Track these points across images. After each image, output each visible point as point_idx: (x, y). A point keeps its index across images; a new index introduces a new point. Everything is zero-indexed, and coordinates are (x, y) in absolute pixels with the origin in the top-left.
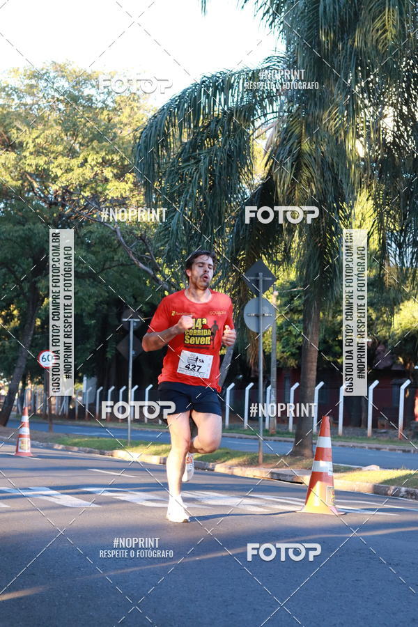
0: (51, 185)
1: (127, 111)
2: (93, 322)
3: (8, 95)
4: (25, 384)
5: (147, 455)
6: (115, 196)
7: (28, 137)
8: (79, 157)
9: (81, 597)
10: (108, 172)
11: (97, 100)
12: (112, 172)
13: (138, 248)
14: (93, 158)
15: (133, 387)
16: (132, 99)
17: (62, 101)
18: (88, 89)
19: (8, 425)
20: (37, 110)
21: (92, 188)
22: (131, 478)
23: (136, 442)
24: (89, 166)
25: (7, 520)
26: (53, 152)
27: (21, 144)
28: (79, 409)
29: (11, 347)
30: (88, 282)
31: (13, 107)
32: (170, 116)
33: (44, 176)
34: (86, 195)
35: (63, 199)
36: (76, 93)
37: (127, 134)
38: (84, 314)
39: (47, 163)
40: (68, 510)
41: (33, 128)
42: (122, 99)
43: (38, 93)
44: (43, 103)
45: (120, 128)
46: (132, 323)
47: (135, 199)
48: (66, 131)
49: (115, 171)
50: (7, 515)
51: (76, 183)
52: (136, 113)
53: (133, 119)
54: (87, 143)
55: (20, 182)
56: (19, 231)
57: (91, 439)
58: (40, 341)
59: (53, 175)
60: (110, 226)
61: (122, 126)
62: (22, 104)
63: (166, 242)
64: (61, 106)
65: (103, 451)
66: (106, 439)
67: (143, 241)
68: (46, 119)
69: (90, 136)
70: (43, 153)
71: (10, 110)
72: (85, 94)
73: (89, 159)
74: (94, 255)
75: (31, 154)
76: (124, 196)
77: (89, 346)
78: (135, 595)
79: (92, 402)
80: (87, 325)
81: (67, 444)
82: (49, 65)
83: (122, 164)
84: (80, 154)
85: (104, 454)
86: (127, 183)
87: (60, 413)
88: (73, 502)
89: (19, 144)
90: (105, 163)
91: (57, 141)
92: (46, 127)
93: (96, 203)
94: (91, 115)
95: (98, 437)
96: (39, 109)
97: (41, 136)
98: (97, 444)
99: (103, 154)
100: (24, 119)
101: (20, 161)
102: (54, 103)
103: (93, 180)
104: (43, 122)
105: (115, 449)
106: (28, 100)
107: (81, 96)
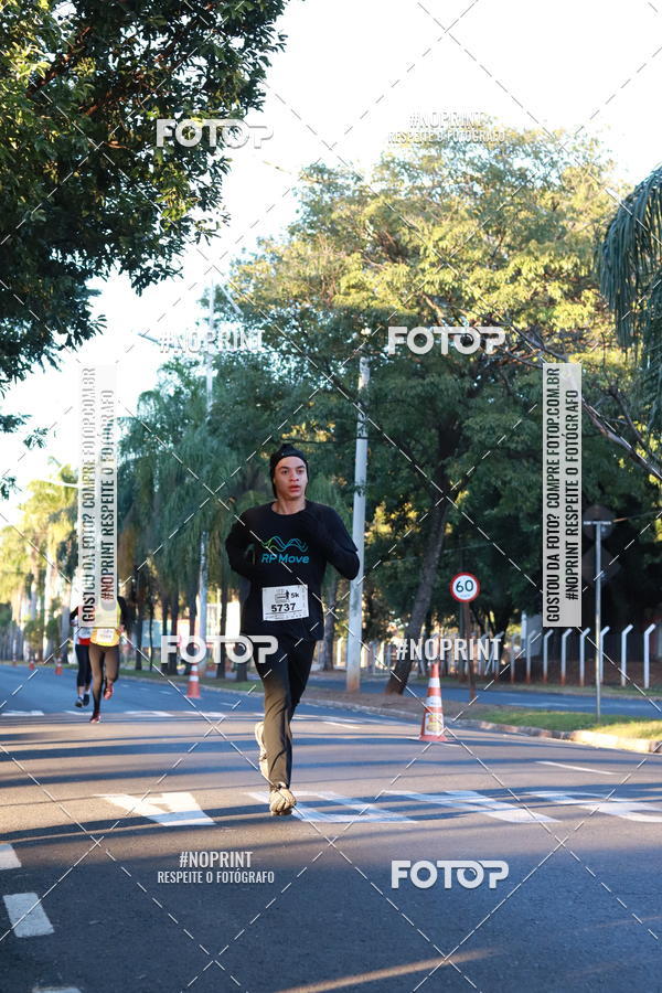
0: (464, 312)
1: (582, 190)
2: (535, 527)
3: (395, 175)
4: (430, 627)
5: (628, 737)
6: (566, 327)
7: (427, 237)
8: (507, 267)
9: (539, 967)
10: (555, 290)
11: (533, 177)
12: (562, 289)
13: (605, 408)
15: (602, 629)
16: (589, 171)
17: (478, 181)
18: (518, 159)
19: (406, 692)
20: (440, 195)
21: (530, 316)
22: (606, 775)
23: (611, 718)
24: (523, 281)
26: (467, 261)
27: (416, 251)
28: (516, 666)
29: (406, 569)
30: (526, 464)
31: (403, 194)
32: (654, 197)
33: (453, 301)
34: (520, 327)
36: (501, 166)
37: (583, 228)
38: (521, 515)
39: (458, 279)
40: (509, 828)
41: (433, 225)
42: (574, 172)
43: (440, 170)
44: (449, 185)
45: (572, 219)
46: (598, 528)
47: (599, 331)
48: (487, 227)
49: (566, 287)
51: (503, 308)
52: (596, 195)
53: (592, 204)
54: (521, 244)
55: (417, 310)
56: (417, 386)
57: (538, 714)
58: (453, 559)
59: (467, 298)
61: (574, 215)
62: (420, 189)
63: (653, 399)
64: (478, 188)
65: (556, 732)
66: (563, 713)
67: (614, 396)
68: (454, 210)
69: (525, 233)
70: (450, 262)
71: (397, 197)
72: (516, 167)
73: (524, 271)
74: (534, 420)
75: (432, 265)
76: (581, 325)
77: (528, 566)
79: (537, 653)
80: (526, 533)
83: (577, 276)
84: (509, 262)
85: (559, 737)
86: (585, 306)
87: (486, 673)
89: (413, 252)
90: (549, 274)
91: (473, 243)
92: (455, 223)
93: (537, 339)
94: (524, 200)
95: (550, 709)
96: (444, 195)
97: (448, 237)
98: (548, 721)
99: (545, 260)
100: (420, 209)
101: (415, 276)
102: (467, 183)
103: (531, 302)
104: (449, 214)
105: (576, 728)
106: (426, 181)
107: (509, 171)
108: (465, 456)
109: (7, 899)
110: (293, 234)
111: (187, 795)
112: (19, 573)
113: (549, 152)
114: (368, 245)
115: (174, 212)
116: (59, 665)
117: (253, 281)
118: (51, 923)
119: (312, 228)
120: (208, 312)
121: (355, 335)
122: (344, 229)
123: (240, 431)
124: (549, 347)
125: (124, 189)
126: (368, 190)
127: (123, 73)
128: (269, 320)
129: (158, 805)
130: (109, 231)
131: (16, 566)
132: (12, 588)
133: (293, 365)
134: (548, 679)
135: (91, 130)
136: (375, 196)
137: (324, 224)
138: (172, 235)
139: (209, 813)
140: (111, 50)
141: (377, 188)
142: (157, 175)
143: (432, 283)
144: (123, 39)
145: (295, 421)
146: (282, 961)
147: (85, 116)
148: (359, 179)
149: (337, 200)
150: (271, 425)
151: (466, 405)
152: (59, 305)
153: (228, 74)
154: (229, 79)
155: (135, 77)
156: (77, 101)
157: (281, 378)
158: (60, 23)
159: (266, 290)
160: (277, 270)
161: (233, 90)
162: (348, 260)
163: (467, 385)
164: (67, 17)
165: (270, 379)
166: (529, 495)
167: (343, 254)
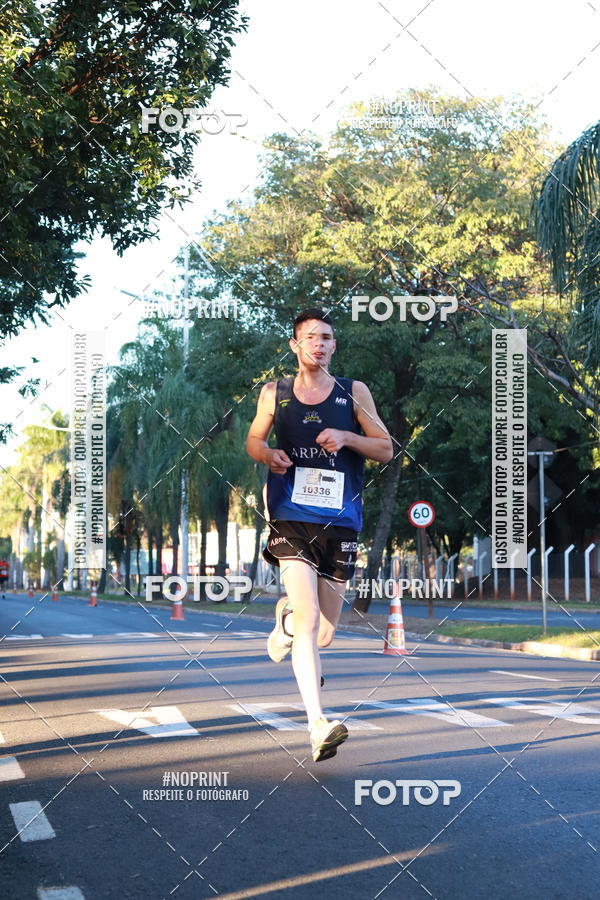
0: (415, 265)
1: (520, 152)
2: (484, 458)
3: (350, 141)
4: (391, 551)
5: (572, 647)
6: (508, 276)
7: (380, 198)
8: (453, 223)
9: (496, 859)
10: (497, 243)
11: (476, 140)
12: (503, 242)
13: (545, 349)
14: (475, 223)
15: (546, 548)
16: (526, 134)
17: (426, 145)
18: (462, 124)
19: (370, 609)
20: (391, 159)
21: (475, 266)
22: (552, 681)
23: (557, 629)
24: (469, 236)
25: (380, 749)
26: (416, 219)
27: (371, 209)
28: (469, 584)
29: (368, 498)
30: (475, 401)
31: (358, 158)
32: (585, 156)
33: (405, 253)
34: (466, 276)
35: (435, 284)
36: (446, 131)
37: (521, 186)
38: (471, 448)
39: (409, 235)
40: (465, 732)
41: (386, 186)
42: (513, 135)
43: (391, 136)
44: (399, 149)
45: (512, 178)
46: (541, 458)
47: (538, 279)
48: (434, 187)
49: (507, 240)
50: (379, 742)
51: (451, 260)
52: (532, 156)
53: (530, 164)
54: (465, 202)
55: (372, 263)
56: (373, 333)
57: (490, 627)
58: (410, 489)
59: (418, 251)
60: (504, 320)
61: (514, 174)
62: (370, 153)
63: (588, 339)
64: (425, 152)
65: (506, 643)
66: (512, 626)
67: (553, 338)
68: (405, 172)
69: (469, 192)
70: (402, 220)
71: (354, 162)
72: (459, 132)
73: (469, 226)
74: (482, 362)
75: (386, 222)
76: (521, 274)
77: (479, 494)
78: (573, 854)
79: (489, 573)
80: (476, 463)
81: (456, 635)
82: (405, 94)
83: (517, 229)
84: (455, 219)
85: (509, 648)
86: (525, 256)
88: (473, 720)
89: (368, 211)
90: (492, 229)
91: (421, 202)
92: (405, 183)
93: (482, 288)
94: (468, 162)
95: (501, 623)
96: (395, 159)
97: (400, 197)
98: (500, 634)
99: (488, 216)
100: (374, 173)
101: (370, 233)
102: (416, 147)
103: (476, 254)
104: (400, 177)
105: (525, 640)
106: (378, 146)
107: (453, 135)
108: (419, 395)
109: (13, 807)
110: (259, 197)
111: (174, 709)
112: (18, 510)
113: (489, 117)
114: (327, 205)
115: (150, 180)
116: (56, 592)
117: (224, 240)
118: (53, 828)
119: (276, 191)
120: (184, 270)
121: (316, 288)
122: (305, 191)
123: (215, 377)
124: (493, 295)
125: (104, 160)
126: (326, 155)
127: (101, 54)
128: (239, 275)
129: (147, 719)
130: (92, 199)
131: (15, 503)
132: (12, 524)
133: (262, 316)
134: (499, 594)
135: (73, 107)
136: (332, 161)
137: (286, 187)
138: (149, 201)
139: (194, 724)
140: (89, 34)
141: (333, 154)
142: (133, 147)
143: (386, 239)
144: (100, 24)
145: (264, 366)
146: (263, 858)
147: (68, 95)
148: (318, 145)
149: (298, 165)
150: (242, 370)
151: (420, 350)
152: (48, 267)
153: (197, 53)
154: (198, 59)
155: (112, 58)
156: (60, 82)
157: (250, 327)
158: (42, 11)
159: (235, 248)
160: (244, 230)
161: (202, 68)
162: (310, 220)
163: (420, 331)
164: (49, 5)
165: (241, 329)
166: (478, 429)
167: (304, 215)
